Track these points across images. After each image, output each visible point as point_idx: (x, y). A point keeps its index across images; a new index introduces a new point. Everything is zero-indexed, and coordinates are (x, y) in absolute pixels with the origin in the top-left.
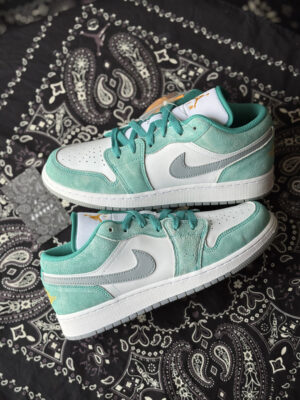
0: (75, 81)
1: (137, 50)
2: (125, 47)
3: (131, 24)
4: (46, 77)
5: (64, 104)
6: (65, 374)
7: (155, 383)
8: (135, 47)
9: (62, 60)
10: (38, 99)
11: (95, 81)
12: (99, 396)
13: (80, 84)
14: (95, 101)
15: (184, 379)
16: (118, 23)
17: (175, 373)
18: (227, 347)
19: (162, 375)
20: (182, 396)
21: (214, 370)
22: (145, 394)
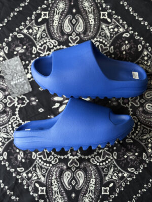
0: (55, 14)
1: (92, 7)
4: (41, 6)
5: (45, 24)
19: (48, 176)
20: (54, 189)
21: (74, 182)
22: (36, 182)
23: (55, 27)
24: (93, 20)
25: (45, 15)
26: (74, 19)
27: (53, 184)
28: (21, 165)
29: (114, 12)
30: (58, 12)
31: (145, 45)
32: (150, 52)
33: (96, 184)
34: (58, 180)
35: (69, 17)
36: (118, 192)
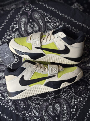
2: (36, 16)
3: (39, 9)
6: (12, 109)
7: (37, 114)
8: (39, 16)
9: (18, 18)
10: (10, 29)
11: (27, 25)
12: (21, 116)
13: (23, 26)
14: (27, 31)
15: (46, 113)
16: (35, 9)
17: (43, 111)
18: (59, 105)
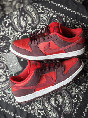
0: (14, 19)
1: (32, 8)
4: (5, 18)
5: (11, 26)
19: (42, 104)
20: (48, 110)
21: (57, 102)
22: (38, 110)
23: (17, 26)
24: (35, 15)
25: (9, 21)
26: (25, 18)
27: (47, 107)
28: (26, 104)
29: (44, 6)
30: (15, 17)
31: (66, 17)
32: (70, 20)
33: (68, 99)
34: (49, 104)
35: (22, 17)
36: (81, 98)
